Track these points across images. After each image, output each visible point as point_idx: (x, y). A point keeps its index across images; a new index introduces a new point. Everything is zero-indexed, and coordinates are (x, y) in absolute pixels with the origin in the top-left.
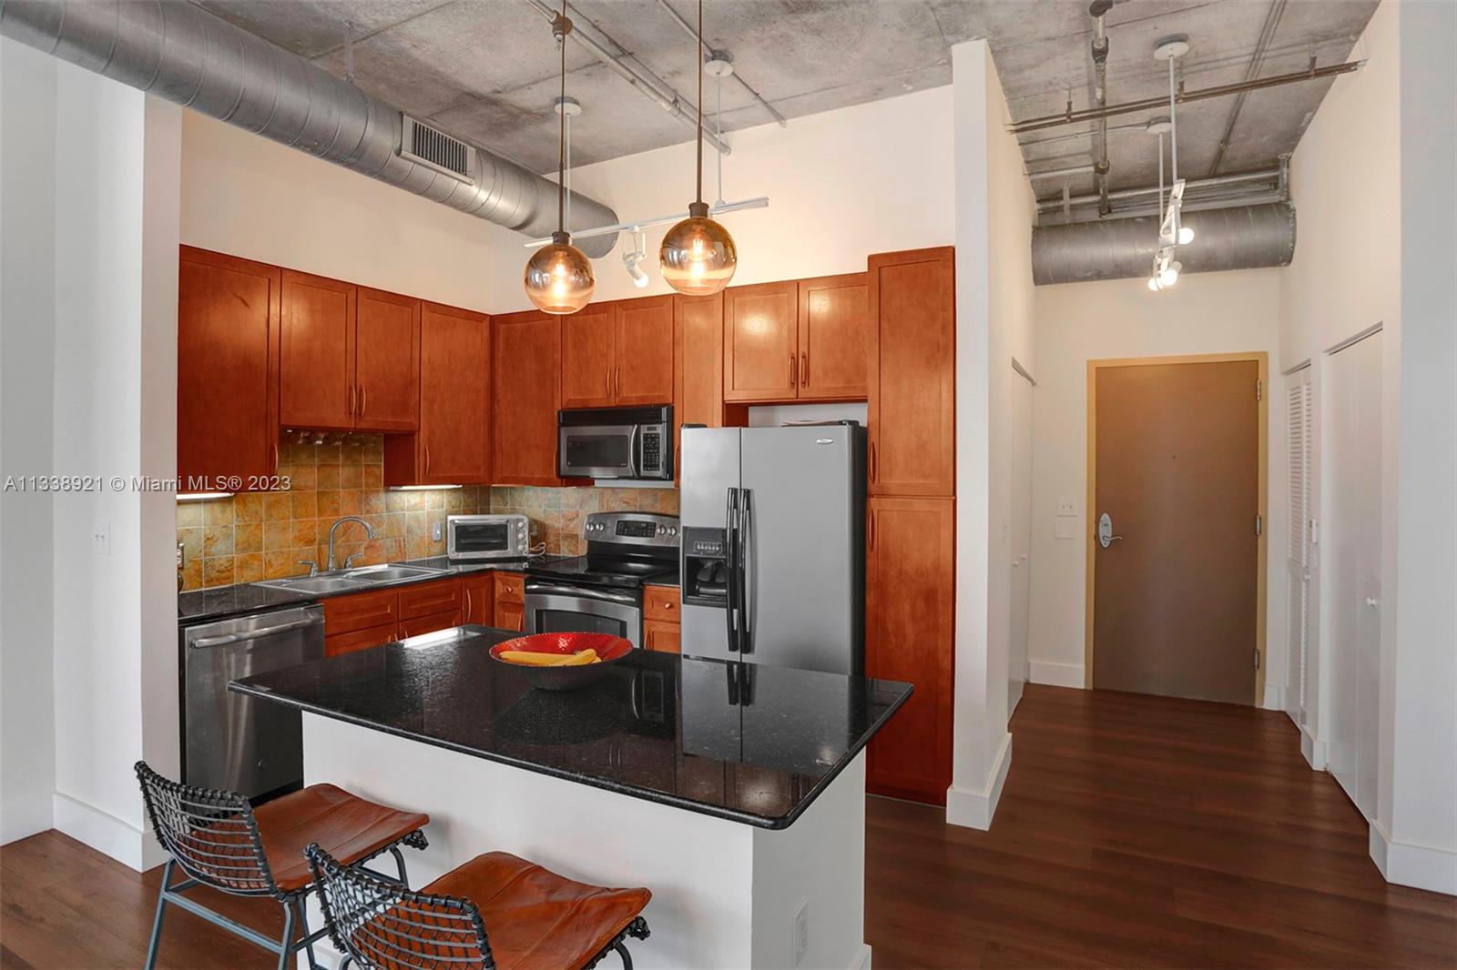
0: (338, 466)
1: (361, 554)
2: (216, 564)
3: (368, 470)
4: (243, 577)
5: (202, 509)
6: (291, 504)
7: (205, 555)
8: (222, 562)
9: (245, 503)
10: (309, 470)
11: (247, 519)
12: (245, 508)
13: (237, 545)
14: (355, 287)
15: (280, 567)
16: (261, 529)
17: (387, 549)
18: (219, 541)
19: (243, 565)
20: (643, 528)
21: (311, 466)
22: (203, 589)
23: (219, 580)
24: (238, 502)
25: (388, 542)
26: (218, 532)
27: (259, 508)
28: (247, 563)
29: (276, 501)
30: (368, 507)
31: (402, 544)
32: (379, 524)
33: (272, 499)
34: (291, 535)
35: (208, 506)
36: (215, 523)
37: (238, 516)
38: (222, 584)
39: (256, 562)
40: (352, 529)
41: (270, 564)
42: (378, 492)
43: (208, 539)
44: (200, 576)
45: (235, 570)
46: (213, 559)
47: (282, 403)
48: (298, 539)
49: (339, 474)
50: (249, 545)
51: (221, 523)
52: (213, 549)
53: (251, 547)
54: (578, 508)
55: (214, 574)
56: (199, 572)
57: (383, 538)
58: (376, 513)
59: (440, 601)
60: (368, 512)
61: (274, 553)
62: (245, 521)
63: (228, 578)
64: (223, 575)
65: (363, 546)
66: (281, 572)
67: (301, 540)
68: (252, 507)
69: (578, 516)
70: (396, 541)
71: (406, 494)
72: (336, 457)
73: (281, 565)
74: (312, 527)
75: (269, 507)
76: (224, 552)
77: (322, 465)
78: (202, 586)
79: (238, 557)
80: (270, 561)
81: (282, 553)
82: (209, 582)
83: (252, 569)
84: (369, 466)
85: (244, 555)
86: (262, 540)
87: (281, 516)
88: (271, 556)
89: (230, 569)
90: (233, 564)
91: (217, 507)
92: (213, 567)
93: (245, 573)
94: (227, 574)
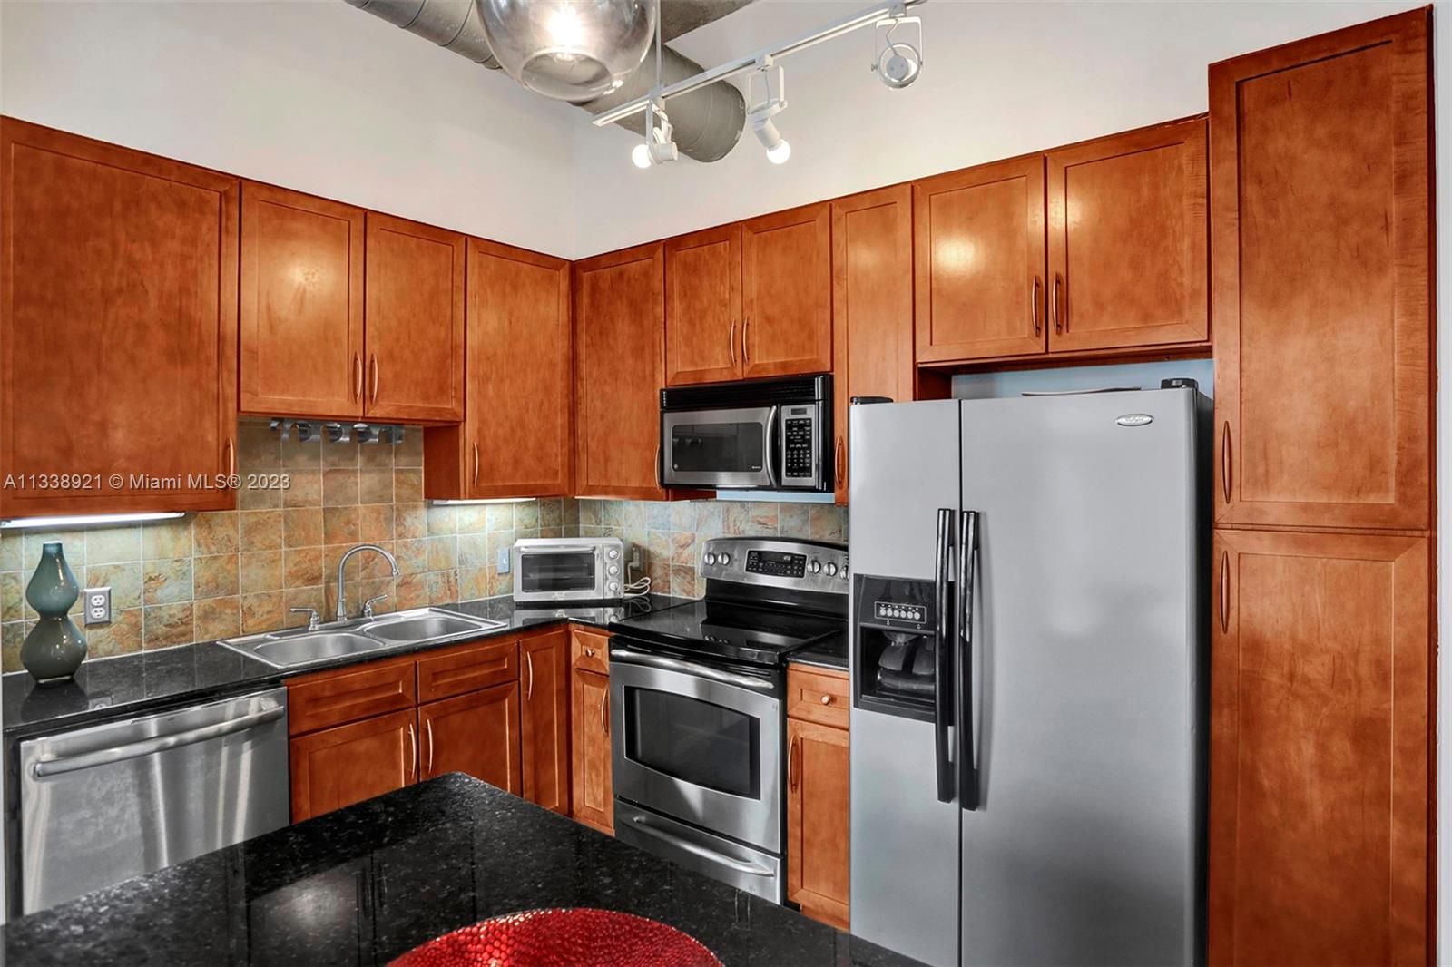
0: (355, 472)
1: (391, 594)
2: (165, 614)
3: (402, 477)
4: (207, 632)
5: (139, 534)
6: (282, 526)
7: (146, 602)
8: (172, 613)
9: (210, 527)
10: (310, 477)
11: (213, 548)
12: (209, 534)
13: (197, 586)
14: (362, 212)
15: (265, 616)
16: (237, 564)
17: (431, 587)
18: (167, 582)
19: (207, 616)
20: (787, 563)
21: (313, 472)
22: (143, 652)
23: (169, 638)
24: (199, 525)
25: (432, 577)
26: (167, 569)
27: (232, 533)
28: (213, 612)
29: (259, 523)
30: (401, 528)
31: (452, 579)
32: (419, 552)
33: (253, 519)
34: (282, 570)
35: (151, 532)
36: (162, 556)
37: (199, 545)
38: (174, 643)
39: (228, 611)
40: (376, 560)
41: (249, 612)
42: (415, 507)
43: (150, 579)
44: (138, 634)
45: (194, 623)
46: (160, 608)
47: (242, 379)
48: (294, 576)
49: (357, 484)
50: (217, 586)
51: (171, 556)
52: (159, 594)
53: (220, 589)
54: (694, 529)
55: (161, 629)
56: (135, 628)
57: (424, 572)
58: (414, 537)
59: (486, 672)
60: (401, 536)
61: (257, 596)
62: (210, 553)
63: (184, 635)
64: (175, 631)
65: (394, 584)
66: (268, 623)
67: (298, 578)
68: (221, 532)
69: (693, 541)
70: (443, 575)
71: (457, 509)
72: (353, 459)
73: (268, 613)
74: (317, 558)
75: (249, 531)
76: (175, 597)
77: (328, 472)
78: (141, 647)
79: (198, 605)
80: (250, 609)
81: (269, 596)
82: (153, 640)
83: (224, 620)
84: (401, 472)
85: (210, 601)
86: (238, 578)
87: (267, 543)
88: (251, 601)
89: (186, 622)
90: (191, 614)
91: (165, 534)
92: (159, 619)
93: (211, 627)
94: (182, 628)
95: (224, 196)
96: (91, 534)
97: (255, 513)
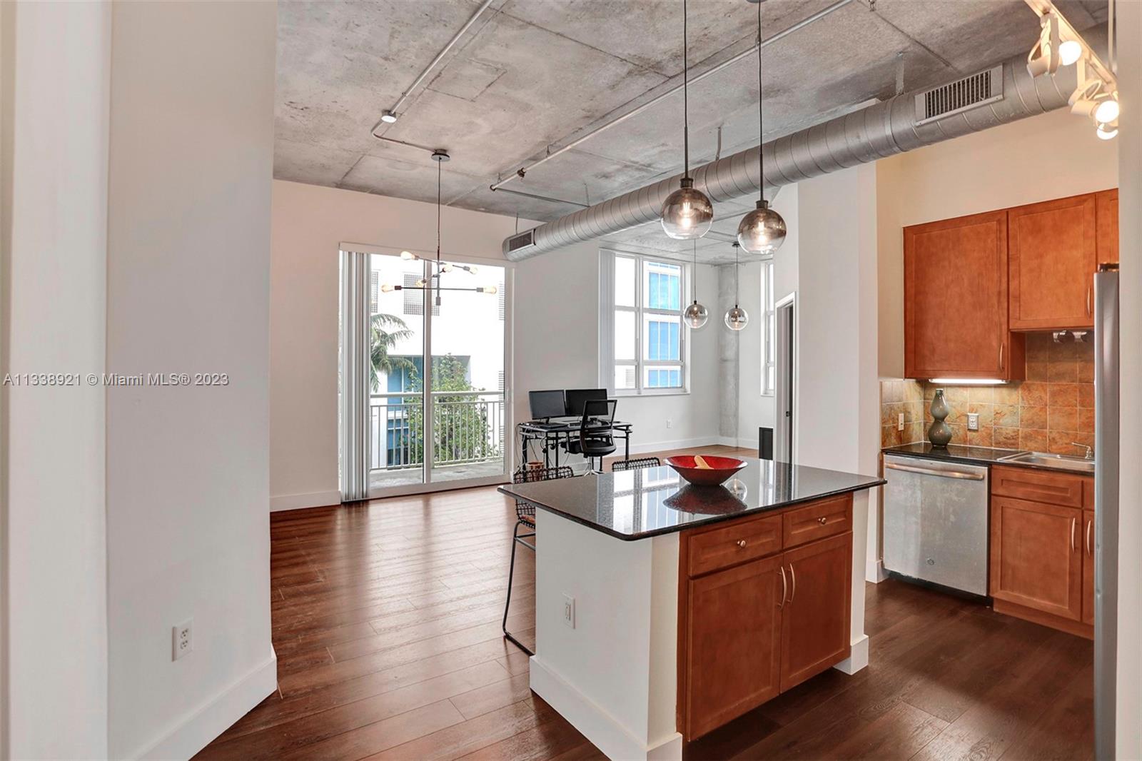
2: (1004, 432)
4: (1026, 446)
5: (992, 391)
7: (995, 424)
8: (1008, 432)
9: (1029, 390)
12: (1029, 394)
13: (1022, 421)
15: (1065, 446)
16: (1046, 412)
18: (1006, 416)
19: (1027, 437)
22: (993, 448)
23: (1006, 445)
24: (1023, 389)
26: (1005, 409)
27: (1043, 395)
28: (1031, 436)
29: (1061, 391)
33: (1057, 388)
34: (1077, 420)
35: (998, 390)
36: (1003, 403)
37: (1023, 399)
38: (1008, 447)
39: (1040, 438)
41: (1053, 440)
43: (997, 413)
44: (991, 438)
45: (1020, 440)
46: (1001, 428)
50: (1034, 422)
51: (1008, 403)
52: (1001, 421)
53: (1036, 425)
55: (1001, 439)
56: (990, 436)
61: (1059, 432)
62: (1029, 404)
63: (1014, 444)
64: (1010, 441)
66: (1066, 450)
68: (1036, 394)
73: (1066, 444)
75: (1053, 394)
76: (1009, 425)
78: (992, 446)
79: (1022, 431)
80: (1054, 439)
81: (1067, 434)
82: (998, 444)
83: (1036, 442)
85: (1029, 430)
86: (1046, 420)
87: (1066, 403)
88: (1054, 434)
89: (1015, 438)
90: (1018, 434)
91: (1005, 391)
92: (1001, 434)
93: (1029, 444)
94: (1013, 441)
95: (999, 222)
96: (971, 389)
97: (1059, 385)
